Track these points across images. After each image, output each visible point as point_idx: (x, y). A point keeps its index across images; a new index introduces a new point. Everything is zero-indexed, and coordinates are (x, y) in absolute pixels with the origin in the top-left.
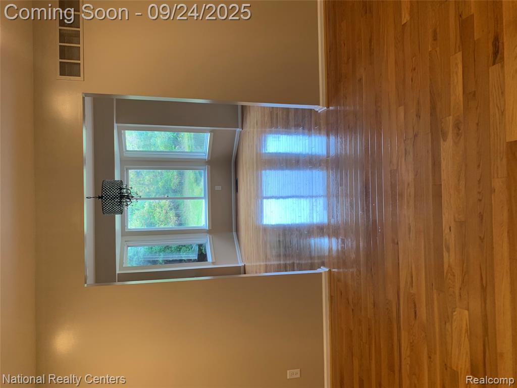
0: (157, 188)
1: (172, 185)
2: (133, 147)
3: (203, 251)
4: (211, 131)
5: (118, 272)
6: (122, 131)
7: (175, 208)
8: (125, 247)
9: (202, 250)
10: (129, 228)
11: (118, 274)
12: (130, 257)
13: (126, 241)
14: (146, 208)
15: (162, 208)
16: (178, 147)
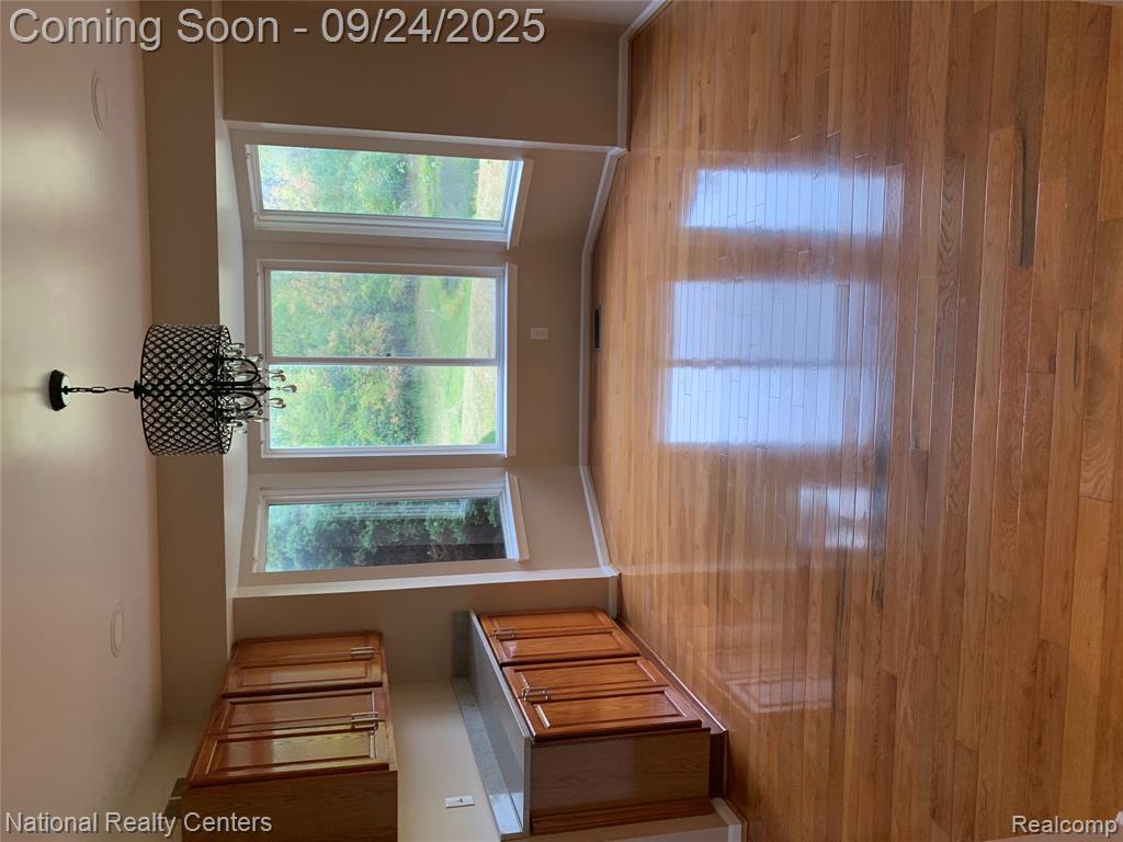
0: (356, 298)
1: (390, 292)
2: (304, 201)
3: (491, 518)
4: (527, 155)
5: (233, 591)
6: (247, 146)
7: (397, 346)
8: (260, 509)
9: (488, 513)
10: (273, 446)
11: (235, 600)
12: (278, 528)
13: (262, 489)
14: (331, 344)
15: (367, 345)
16: (404, 203)
